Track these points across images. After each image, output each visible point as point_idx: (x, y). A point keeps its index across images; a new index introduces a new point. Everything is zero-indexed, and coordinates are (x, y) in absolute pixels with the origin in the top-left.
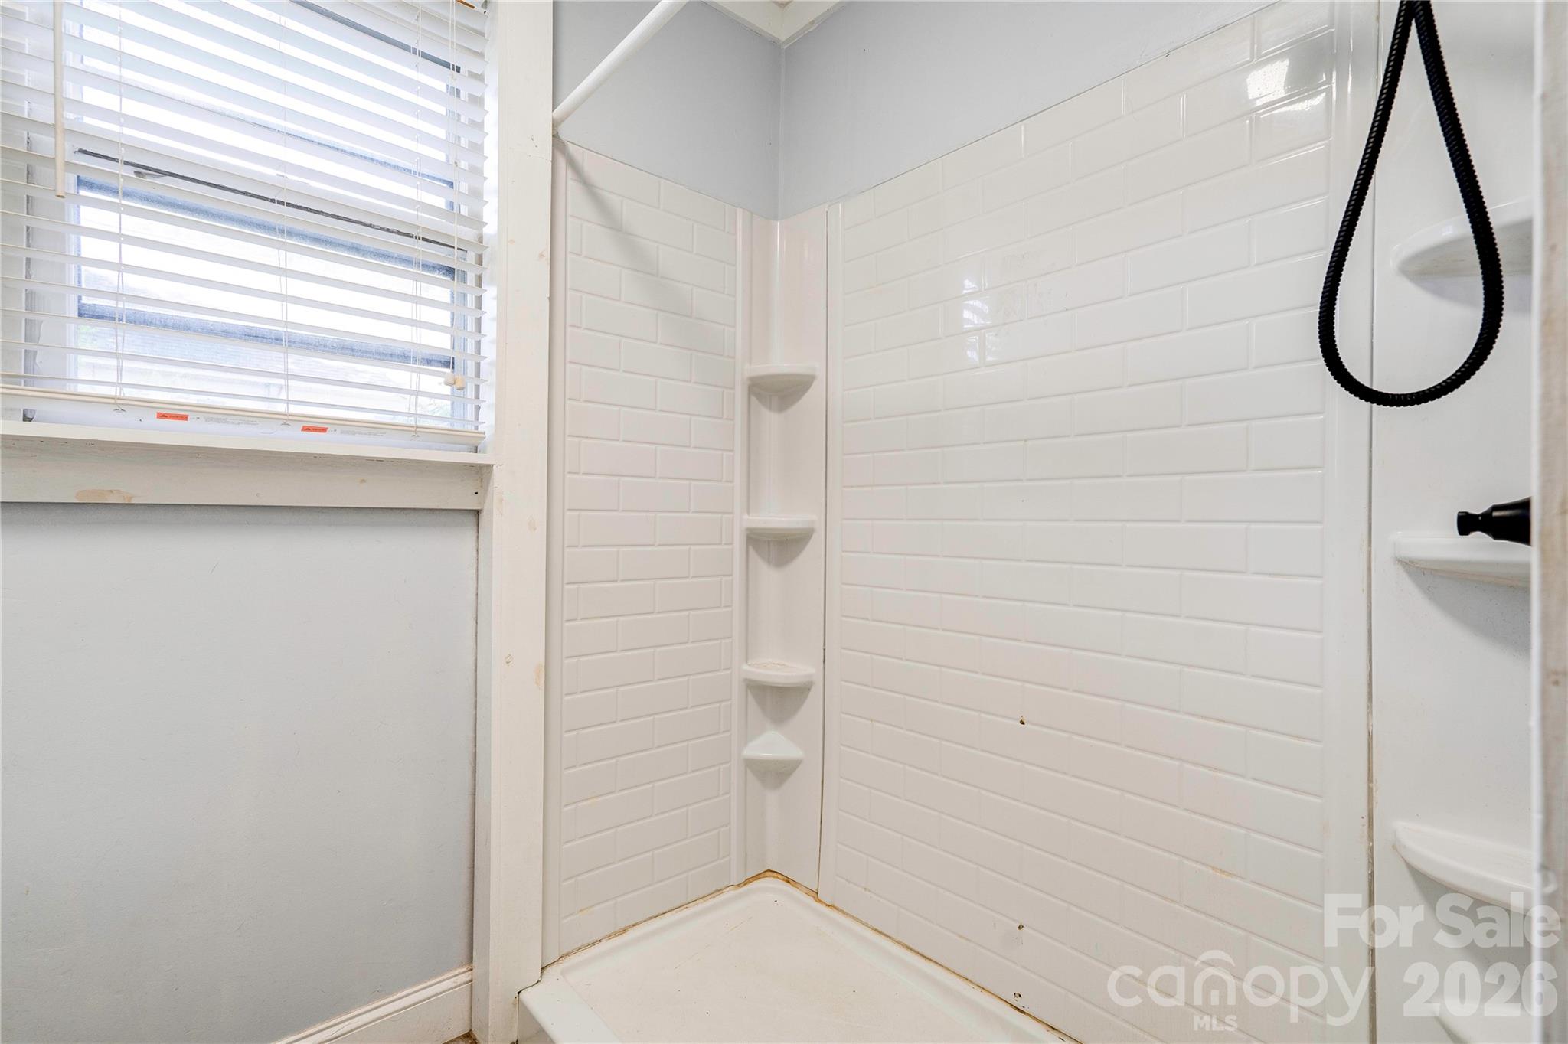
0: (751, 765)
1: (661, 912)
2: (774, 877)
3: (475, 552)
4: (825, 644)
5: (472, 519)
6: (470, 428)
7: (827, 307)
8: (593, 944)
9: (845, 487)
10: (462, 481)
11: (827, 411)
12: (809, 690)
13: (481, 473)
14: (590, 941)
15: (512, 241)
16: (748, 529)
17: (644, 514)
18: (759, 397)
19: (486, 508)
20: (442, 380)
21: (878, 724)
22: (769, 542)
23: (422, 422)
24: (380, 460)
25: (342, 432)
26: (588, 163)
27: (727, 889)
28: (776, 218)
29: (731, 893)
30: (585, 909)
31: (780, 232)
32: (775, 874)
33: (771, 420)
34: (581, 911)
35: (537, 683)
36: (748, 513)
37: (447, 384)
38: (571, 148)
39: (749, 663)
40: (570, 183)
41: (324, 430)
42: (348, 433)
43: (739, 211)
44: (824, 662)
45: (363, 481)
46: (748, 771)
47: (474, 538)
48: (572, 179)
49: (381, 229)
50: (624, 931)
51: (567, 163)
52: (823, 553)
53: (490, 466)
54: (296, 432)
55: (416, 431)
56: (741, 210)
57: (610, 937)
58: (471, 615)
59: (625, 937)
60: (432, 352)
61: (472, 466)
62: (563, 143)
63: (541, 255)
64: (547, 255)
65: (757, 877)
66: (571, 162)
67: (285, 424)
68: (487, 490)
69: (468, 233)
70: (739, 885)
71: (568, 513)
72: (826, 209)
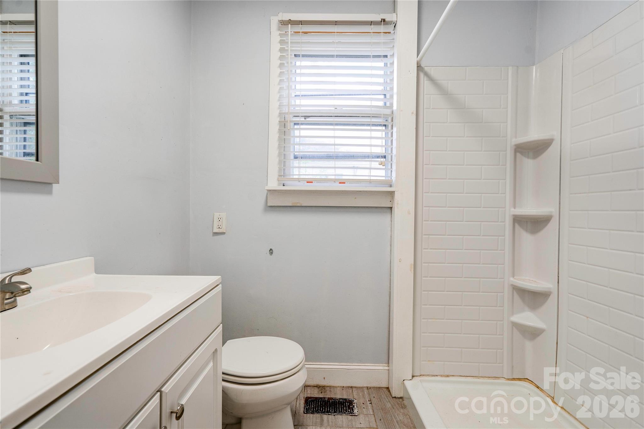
0: (515, 325)
1: (466, 375)
2: (530, 383)
3: (391, 222)
4: (558, 274)
5: (389, 210)
6: (390, 179)
7: (562, 102)
8: (434, 376)
9: (571, 194)
10: (386, 197)
11: (561, 156)
12: (549, 295)
13: (391, 194)
14: (433, 374)
15: (402, 111)
16: (514, 215)
17: (458, 208)
18: (522, 153)
19: (393, 206)
20: (378, 163)
21: (590, 320)
22: (527, 222)
23: (372, 178)
24: (360, 191)
25: (349, 183)
26: (432, 72)
27: (501, 379)
28: (533, 65)
29: (503, 381)
30: (431, 361)
31: (535, 71)
32: (531, 382)
33: (528, 164)
34: (429, 361)
35: (411, 271)
36: (515, 208)
37: (380, 165)
38: (426, 69)
39: (515, 278)
40: (426, 82)
41: (344, 183)
42: (351, 183)
43: (510, 68)
44: (558, 282)
45: (356, 198)
46: (514, 327)
47: (390, 217)
48: (426, 80)
49: (362, 117)
50: (448, 376)
51: (424, 75)
52: (558, 228)
53: (394, 192)
54: (337, 184)
55: (370, 181)
56: (511, 67)
57: (441, 376)
58: (389, 244)
59: (447, 379)
60: (376, 154)
61: (389, 192)
62: (423, 68)
63: (413, 113)
64: (415, 112)
65: (520, 379)
66: (426, 74)
67: (334, 182)
68: (393, 200)
69: (388, 112)
70: (508, 379)
71: (424, 208)
72: (562, 52)
